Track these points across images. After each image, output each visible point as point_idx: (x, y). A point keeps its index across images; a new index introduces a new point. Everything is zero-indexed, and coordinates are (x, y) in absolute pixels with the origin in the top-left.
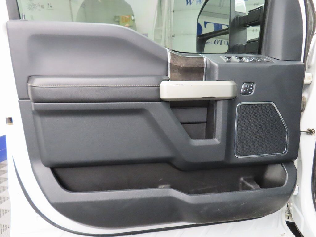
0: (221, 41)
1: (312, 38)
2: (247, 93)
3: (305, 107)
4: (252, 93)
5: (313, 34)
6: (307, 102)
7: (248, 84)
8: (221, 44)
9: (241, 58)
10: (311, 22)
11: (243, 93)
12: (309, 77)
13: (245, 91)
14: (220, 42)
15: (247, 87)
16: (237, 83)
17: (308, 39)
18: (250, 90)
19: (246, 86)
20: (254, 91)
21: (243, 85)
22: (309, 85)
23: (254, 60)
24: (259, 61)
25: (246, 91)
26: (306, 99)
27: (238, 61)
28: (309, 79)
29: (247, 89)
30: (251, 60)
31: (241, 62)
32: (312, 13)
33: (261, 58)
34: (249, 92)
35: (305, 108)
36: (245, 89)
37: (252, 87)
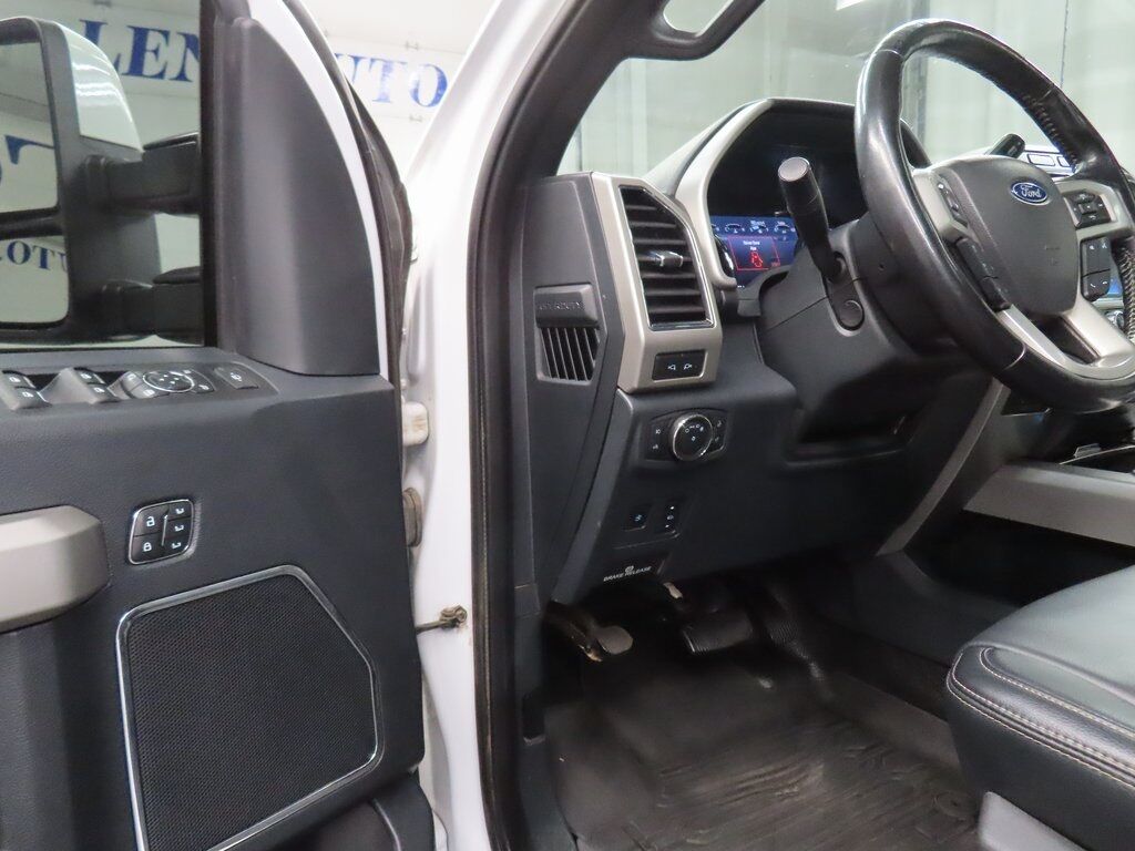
0: (44, 252)
1: (406, 277)
2: (161, 552)
3: (422, 528)
4: (190, 550)
5: (408, 261)
6: (425, 510)
7: (162, 507)
8: (44, 264)
9: (110, 377)
10: (395, 222)
11: (143, 557)
12: (419, 418)
13: (147, 547)
14: (35, 256)
15: (160, 521)
16: (97, 517)
17: (391, 284)
18: (174, 537)
19: (152, 522)
20: (196, 537)
21: (136, 515)
22: (421, 447)
23: (182, 385)
24: (205, 388)
25: (156, 544)
26: (419, 498)
27: (94, 400)
28: (420, 426)
29: (161, 531)
30: (165, 384)
31: (110, 401)
32: (391, 189)
33: (218, 372)
34: (174, 546)
35: (421, 533)
36: (148, 534)
37: (186, 519)
